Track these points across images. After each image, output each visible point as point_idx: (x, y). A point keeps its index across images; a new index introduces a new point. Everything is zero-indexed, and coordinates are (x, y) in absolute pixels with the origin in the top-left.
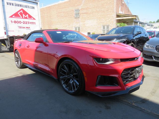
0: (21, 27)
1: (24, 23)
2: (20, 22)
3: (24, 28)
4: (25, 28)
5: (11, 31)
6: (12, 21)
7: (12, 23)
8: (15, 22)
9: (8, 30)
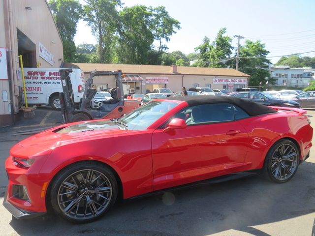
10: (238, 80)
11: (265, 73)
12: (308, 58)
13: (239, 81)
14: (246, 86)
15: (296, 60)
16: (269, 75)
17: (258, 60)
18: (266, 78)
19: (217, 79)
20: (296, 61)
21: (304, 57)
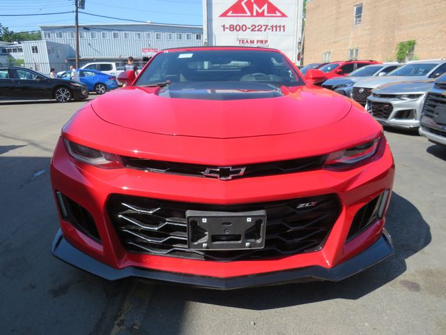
1: (252, 30)
2: (244, 28)
3: (252, 42)
4: (255, 42)
6: (224, 26)
7: (224, 30)
8: (232, 28)
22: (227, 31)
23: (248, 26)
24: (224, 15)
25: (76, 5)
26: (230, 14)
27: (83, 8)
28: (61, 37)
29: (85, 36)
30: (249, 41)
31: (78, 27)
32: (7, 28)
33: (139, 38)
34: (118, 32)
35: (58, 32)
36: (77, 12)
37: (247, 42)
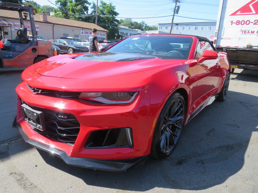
0: (247, 31)
1: (255, 24)
2: (247, 23)
3: (253, 32)
4: (255, 32)
5: (226, 39)
6: (232, 22)
7: (232, 24)
8: (238, 23)
9: (222, 37)
10: (100, 33)
11: (116, 30)
12: (136, 23)
13: (101, 35)
14: (105, 39)
15: (129, 23)
16: (118, 32)
17: (111, 19)
18: (116, 35)
19: (84, 32)
20: (129, 25)
21: (135, 22)
22: (234, 25)
23: (251, 22)
24: (234, 14)
25: (174, 12)
26: (238, 13)
27: (177, 13)
28: (167, 29)
29: (179, 29)
30: (250, 32)
31: (172, 23)
32: (147, 24)
33: (210, 30)
34: (198, 26)
35: (166, 26)
36: (174, 16)
37: (248, 32)
